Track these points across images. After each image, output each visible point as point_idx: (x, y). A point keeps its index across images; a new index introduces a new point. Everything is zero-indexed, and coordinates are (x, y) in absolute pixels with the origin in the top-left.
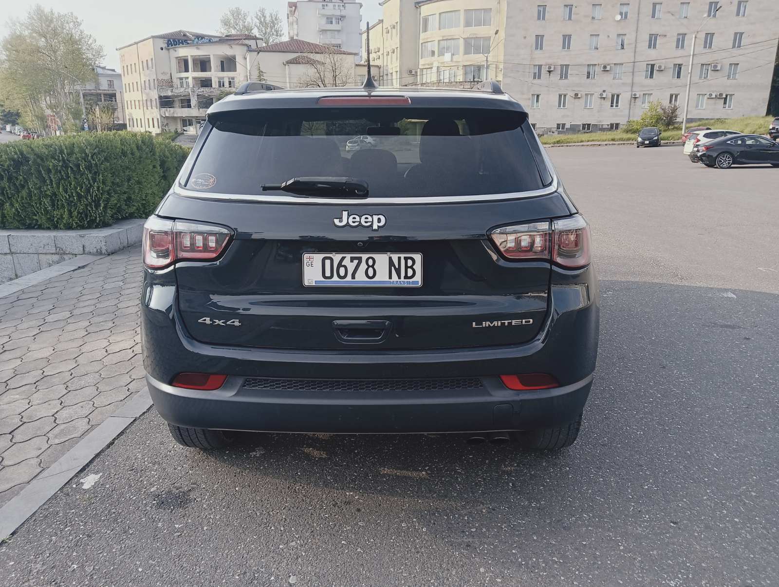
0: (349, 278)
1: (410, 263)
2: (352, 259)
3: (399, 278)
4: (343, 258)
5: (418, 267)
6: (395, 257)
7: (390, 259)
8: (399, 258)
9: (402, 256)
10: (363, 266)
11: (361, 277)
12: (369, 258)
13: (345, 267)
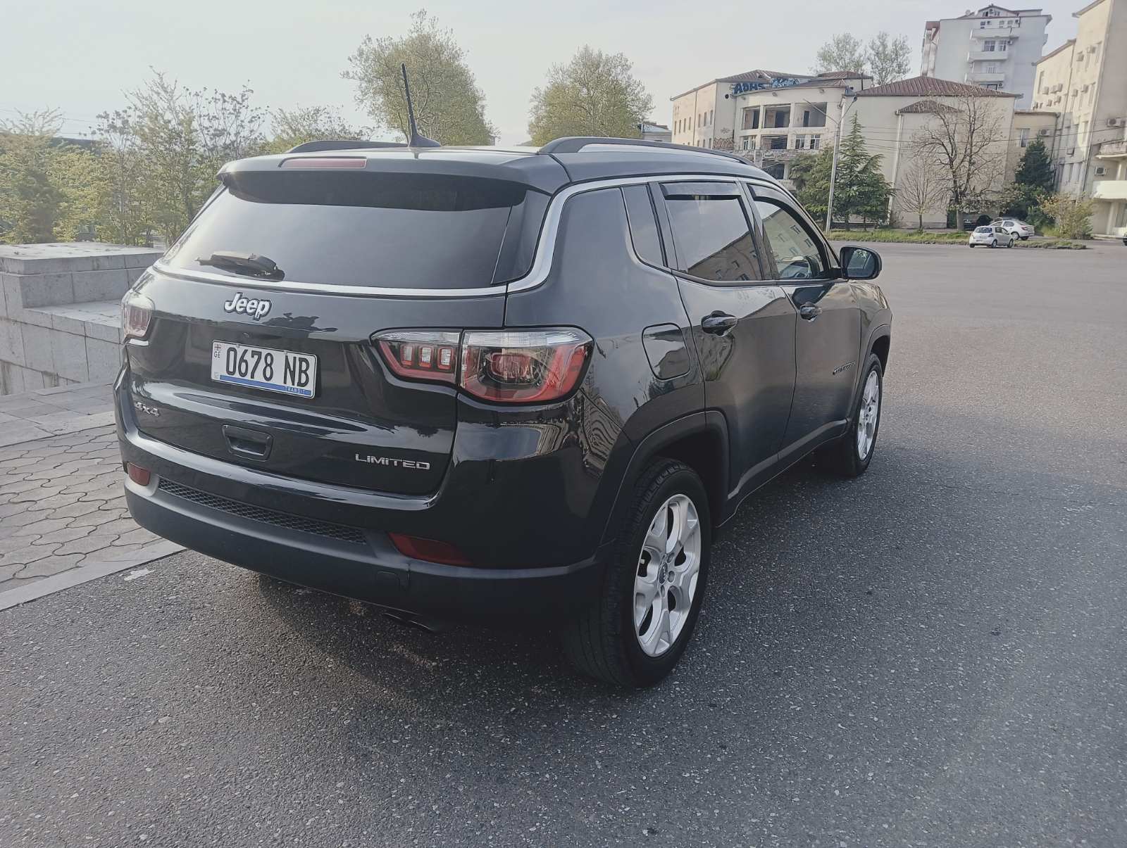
0: (248, 377)
1: (304, 364)
2: (254, 353)
3: (293, 384)
4: (246, 351)
5: (312, 372)
6: (291, 356)
7: (287, 357)
8: (295, 358)
9: (298, 356)
10: (262, 365)
11: (259, 377)
12: (269, 354)
13: (246, 362)
